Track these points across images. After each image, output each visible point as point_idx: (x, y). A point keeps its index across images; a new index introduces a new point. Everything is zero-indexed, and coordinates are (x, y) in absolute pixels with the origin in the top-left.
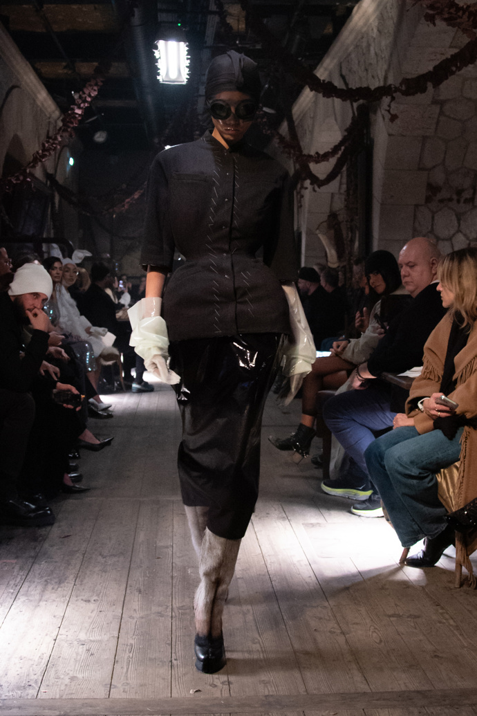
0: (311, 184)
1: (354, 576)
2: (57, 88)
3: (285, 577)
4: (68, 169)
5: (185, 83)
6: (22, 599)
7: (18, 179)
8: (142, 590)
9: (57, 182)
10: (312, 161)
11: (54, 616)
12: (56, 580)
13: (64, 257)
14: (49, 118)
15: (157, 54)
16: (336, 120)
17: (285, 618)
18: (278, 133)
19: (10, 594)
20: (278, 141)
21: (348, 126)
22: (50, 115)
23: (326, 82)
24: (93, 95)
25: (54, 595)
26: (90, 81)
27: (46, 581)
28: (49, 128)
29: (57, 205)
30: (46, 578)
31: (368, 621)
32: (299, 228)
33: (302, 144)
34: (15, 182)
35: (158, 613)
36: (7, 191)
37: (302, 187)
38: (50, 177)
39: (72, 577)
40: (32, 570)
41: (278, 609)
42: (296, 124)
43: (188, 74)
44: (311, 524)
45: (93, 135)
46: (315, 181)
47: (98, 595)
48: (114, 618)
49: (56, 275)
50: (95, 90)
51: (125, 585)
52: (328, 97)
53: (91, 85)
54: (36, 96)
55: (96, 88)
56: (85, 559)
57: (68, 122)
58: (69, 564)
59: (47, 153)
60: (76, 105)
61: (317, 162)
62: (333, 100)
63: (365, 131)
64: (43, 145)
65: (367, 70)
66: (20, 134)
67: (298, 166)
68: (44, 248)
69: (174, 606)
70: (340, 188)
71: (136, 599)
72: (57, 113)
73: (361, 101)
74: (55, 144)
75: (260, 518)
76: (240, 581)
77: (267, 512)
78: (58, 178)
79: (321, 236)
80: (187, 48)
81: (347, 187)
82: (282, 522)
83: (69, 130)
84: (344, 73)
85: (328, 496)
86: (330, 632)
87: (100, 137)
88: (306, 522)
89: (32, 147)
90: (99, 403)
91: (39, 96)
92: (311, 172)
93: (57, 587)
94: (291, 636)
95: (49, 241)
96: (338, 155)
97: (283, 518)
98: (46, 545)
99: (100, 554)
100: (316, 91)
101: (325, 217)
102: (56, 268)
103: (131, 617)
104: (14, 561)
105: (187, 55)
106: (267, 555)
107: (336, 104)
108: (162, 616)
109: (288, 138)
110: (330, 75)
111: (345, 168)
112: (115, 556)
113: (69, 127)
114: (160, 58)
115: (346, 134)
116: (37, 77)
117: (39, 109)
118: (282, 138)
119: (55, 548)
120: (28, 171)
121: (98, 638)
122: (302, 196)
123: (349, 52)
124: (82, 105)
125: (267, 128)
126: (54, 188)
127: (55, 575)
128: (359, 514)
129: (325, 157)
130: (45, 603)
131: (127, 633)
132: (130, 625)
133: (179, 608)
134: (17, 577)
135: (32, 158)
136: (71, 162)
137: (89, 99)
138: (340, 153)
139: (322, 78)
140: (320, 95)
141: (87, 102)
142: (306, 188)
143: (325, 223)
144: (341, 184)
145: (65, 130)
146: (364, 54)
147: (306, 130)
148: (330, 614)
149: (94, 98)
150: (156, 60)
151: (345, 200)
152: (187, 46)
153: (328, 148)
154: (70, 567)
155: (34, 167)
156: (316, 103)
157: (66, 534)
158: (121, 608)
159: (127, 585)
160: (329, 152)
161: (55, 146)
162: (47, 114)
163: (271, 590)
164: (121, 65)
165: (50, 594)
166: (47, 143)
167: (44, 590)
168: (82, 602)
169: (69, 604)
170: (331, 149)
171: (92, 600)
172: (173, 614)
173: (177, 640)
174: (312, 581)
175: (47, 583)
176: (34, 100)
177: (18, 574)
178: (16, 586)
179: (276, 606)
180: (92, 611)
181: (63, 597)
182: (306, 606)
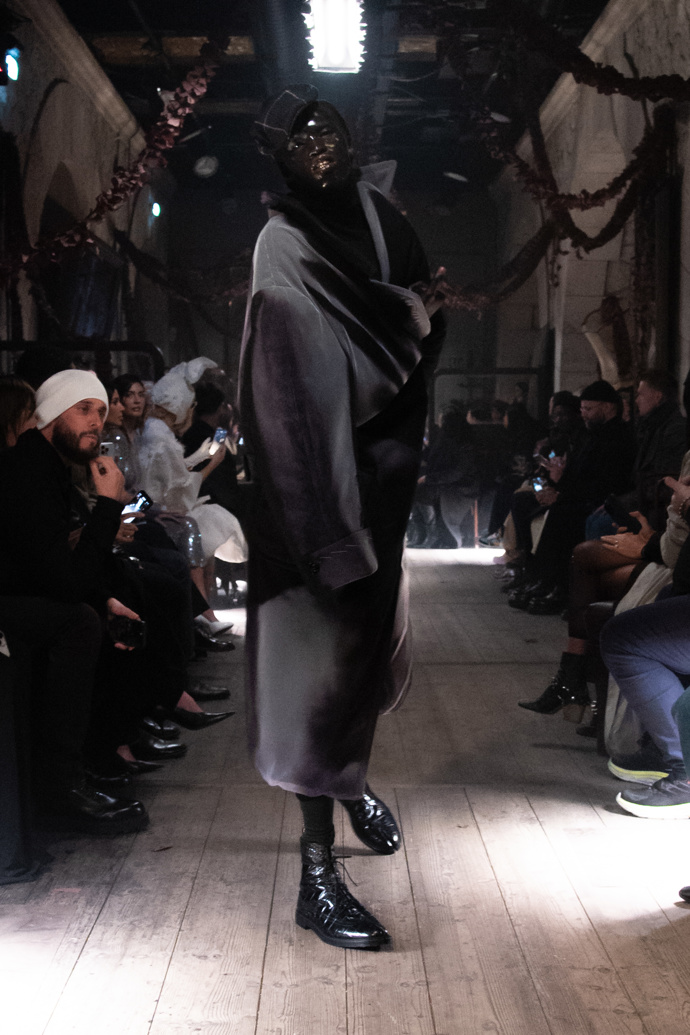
0: (574, 245)
1: (654, 918)
2: (133, 84)
3: (537, 919)
4: (150, 223)
5: (356, 71)
6: (91, 952)
7: (71, 240)
8: (295, 939)
9: (132, 245)
10: (577, 206)
11: (148, 983)
12: (148, 923)
14: (118, 135)
15: (308, 20)
16: (615, 130)
17: (538, 987)
18: (517, 157)
19: (72, 945)
20: (517, 170)
21: (638, 145)
22: (120, 129)
23: (603, 66)
24: (198, 94)
25: (147, 947)
26: (192, 69)
27: (131, 923)
28: (118, 152)
29: (132, 285)
30: (132, 919)
31: (680, 993)
32: (550, 323)
33: (554, 173)
34: (66, 245)
35: (324, 978)
36: (53, 260)
37: (558, 251)
38: (120, 236)
39: (174, 917)
40: (107, 905)
41: (525, 973)
42: (546, 139)
43: (362, 56)
44: (579, 830)
45: (193, 164)
46: (581, 240)
47: (221, 948)
48: (249, 985)
49: (135, 406)
50: (202, 85)
51: (266, 933)
52: (606, 94)
53: (195, 77)
54: (94, 96)
55: (203, 81)
56: (195, 887)
57: (156, 141)
58: (170, 895)
59: (119, 195)
60: (170, 110)
61: (584, 207)
62: (611, 100)
63: (668, 153)
64: (115, 181)
65: (671, 45)
66: (68, 162)
67: (548, 215)
68: (113, 361)
69: (350, 966)
70: (621, 254)
71: (285, 954)
72: (132, 125)
73: (662, 102)
74: (132, 178)
75: (491, 820)
76: (460, 926)
77: (503, 809)
78: (133, 238)
79: (587, 335)
80: (362, 10)
81: (636, 250)
82: (528, 825)
83: (158, 154)
84: (630, 51)
86: (616, 1011)
87: (205, 167)
88: (570, 825)
89: (91, 188)
90: (211, 621)
91: (99, 96)
92: (572, 224)
93: (149, 933)
94: (550, 1018)
95: (119, 346)
96: (620, 196)
97: (530, 819)
98: (130, 864)
99: (222, 879)
100: (585, 83)
101: (597, 303)
102: (133, 393)
103: (275, 985)
104: (77, 890)
105: (362, 21)
106: (504, 882)
107: (616, 105)
108: (329, 982)
109: (533, 166)
110: (606, 53)
111: (632, 218)
112: (247, 882)
113: (160, 150)
114: (313, 28)
115: (634, 157)
116: (97, 64)
117: (100, 118)
118: (523, 167)
119: (145, 868)
120: (88, 225)
121: (224, 1019)
122: (559, 267)
123: (638, 13)
124: (180, 111)
125: (497, 148)
126: (128, 257)
127: (146, 914)
129: (598, 198)
130: (131, 960)
131: (272, 1011)
132: (275, 998)
133: (358, 970)
134: (82, 916)
135: (95, 203)
136: (156, 210)
137: (192, 101)
138: (624, 191)
139: (595, 58)
140: (593, 90)
141: (188, 105)
142: (566, 253)
143: (597, 316)
144: (623, 245)
145: (152, 156)
146: (666, 17)
147: (562, 152)
148: (615, 982)
149: (200, 100)
150: (305, 32)
151: (632, 273)
152: (362, 6)
153: (603, 184)
154: (171, 901)
155: (98, 219)
156: (580, 102)
157: (165, 845)
158: (260, 969)
159: (268, 931)
160: (604, 190)
161: (134, 182)
162: (114, 127)
163: (513, 940)
164: (242, 42)
165: (138, 946)
166: (121, 177)
167: (129, 937)
168: (194, 958)
169: (172, 962)
170: (608, 184)
171: (211, 956)
172: (348, 979)
173: (357, 1023)
174: (581, 927)
175: (133, 926)
176: (91, 103)
177: (84, 912)
178: (82, 932)
179: (522, 967)
180: (212, 974)
181: (161, 950)
182: (573, 968)
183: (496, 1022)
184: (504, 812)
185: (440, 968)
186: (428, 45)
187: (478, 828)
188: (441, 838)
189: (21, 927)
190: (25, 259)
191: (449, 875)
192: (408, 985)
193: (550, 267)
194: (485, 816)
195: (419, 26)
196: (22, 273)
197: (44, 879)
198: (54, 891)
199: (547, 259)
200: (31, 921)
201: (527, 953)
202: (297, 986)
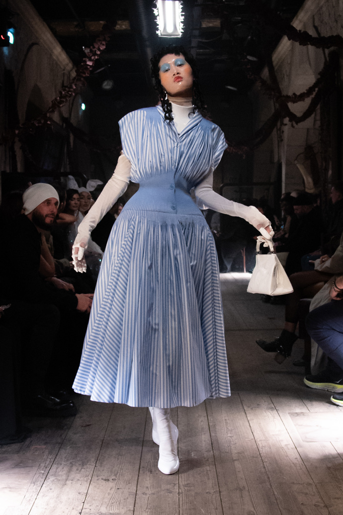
0: (290, 121)
2: (70, 45)
3: (275, 458)
4: (80, 113)
5: (179, 37)
6: (51, 478)
7: (39, 122)
8: (153, 470)
9: (71, 124)
10: (290, 101)
11: (79, 493)
12: (79, 463)
13: (79, 187)
14: (64, 70)
15: (156, 12)
16: (310, 64)
17: (276, 493)
18: (261, 78)
19: (41, 475)
20: (260, 84)
21: (321, 70)
22: (65, 67)
23: (302, 32)
24: (101, 49)
25: (78, 475)
26: (99, 37)
27: (71, 463)
28: (64, 78)
29: (72, 144)
30: (71, 461)
32: (279, 160)
33: (281, 86)
34: (37, 125)
35: (167, 490)
36: (31, 132)
37: (283, 124)
38: (66, 120)
39: (93, 460)
40: (59, 454)
41: (269, 486)
42: (275, 70)
43: (182, 29)
44: (296, 413)
45: (102, 84)
47: (116, 475)
48: (130, 493)
49: (75, 205)
50: (103, 45)
51: (138, 467)
52: (304, 45)
53: (100, 40)
54: (53, 53)
55: (104, 43)
56: (103, 444)
57: (81, 72)
58: (91, 449)
59: (64, 100)
60: (88, 57)
61: (294, 102)
62: (307, 48)
63: (336, 74)
64: (61, 93)
65: (336, 21)
66: (39, 84)
67: (277, 105)
68: (62, 181)
69: (180, 483)
70: (314, 125)
71: (148, 478)
72: (71, 65)
73: (332, 48)
74: (71, 91)
75: (252, 409)
76: (236, 463)
77: (258, 403)
78: (73, 121)
79: (298, 165)
80: (182, 6)
81: (321, 123)
82: (271, 411)
83: (82, 79)
84: (316, 24)
85: (310, 389)
86: (315, 505)
87: (107, 85)
88: (292, 411)
89: (51, 96)
91: (55, 51)
92: (290, 110)
93: (80, 468)
94: (282, 509)
95: (66, 175)
96: (313, 96)
97: (272, 409)
98: (70, 433)
99: (117, 441)
100: (293, 40)
101: (302, 149)
103: (143, 494)
104: (44, 447)
105: (182, 12)
106: (258, 440)
107: (310, 53)
108: (171, 492)
109: (269, 82)
110: (305, 26)
111: (319, 107)
112: (129, 442)
113: (82, 77)
114: (158, 15)
115: (319, 77)
116: (52, 35)
117: (54, 62)
118: (263, 82)
119: (78, 435)
120: (48, 115)
121: (117, 511)
122: (283, 132)
123: (320, 6)
124: (93, 58)
125: (251, 73)
126: (69, 130)
127: (78, 459)
128: (337, 404)
129: (301, 97)
130: (71, 482)
131: (141, 507)
132: (143, 500)
133: (185, 486)
134: (47, 460)
135: (51, 103)
136: (83, 107)
137: (99, 53)
138: (314, 93)
139: (298, 29)
140: (297, 44)
141: (97, 55)
142: (286, 125)
143: (302, 155)
144: (315, 120)
145: (79, 80)
146: (334, 7)
147: (284, 75)
148: (315, 490)
149: (102, 52)
150: (155, 17)
151: (319, 134)
152: (181, 4)
153: (303, 90)
154: (91, 452)
155: (53, 111)
156: (292, 50)
157: (88, 424)
158: (136, 485)
159: (140, 467)
160: (304, 93)
161: (70, 93)
162: (62, 67)
163: (263, 470)
164: (124, 23)
165: (74, 475)
166: (64, 91)
167: (70, 471)
168: (102, 480)
169: (91, 483)
170: (306, 90)
171: (111, 479)
172: (180, 490)
173: (184, 513)
174: (298, 462)
175: (72, 465)
176: (50, 55)
177: (47, 458)
178: (46, 468)
179: (268, 484)
180: (111, 489)
181: (86, 477)
182: (293, 483)
183: (255, 511)
184: (258, 405)
185: (226, 484)
186: (216, 23)
187: (245, 413)
188: (227, 418)
189: (16, 465)
190: (17, 132)
191: (231, 437)
192: (210, 493)
193: (279, 132)
194: (249, 407)
195: (212, 14)
196: (17, 139)
197: (27, 442)
198: (32, 448)
199: (277, 128)
200: (21, 463)
201: (270, 476)
202: (154, 494)
